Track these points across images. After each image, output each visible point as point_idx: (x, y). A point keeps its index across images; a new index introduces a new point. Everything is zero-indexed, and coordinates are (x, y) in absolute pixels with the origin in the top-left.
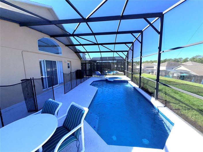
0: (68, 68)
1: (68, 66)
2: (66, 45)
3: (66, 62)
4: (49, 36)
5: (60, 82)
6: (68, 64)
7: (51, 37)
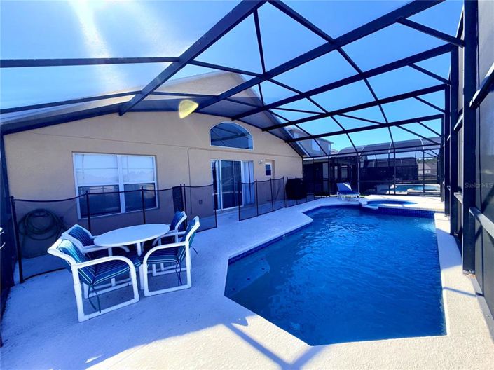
0: (267, 174)
1: (266, 171)
2: (264, 130)
3: (260, 163)
4: (230, 119)
5: (249, 201)
6: (268, 167)
7: (233, 120)
